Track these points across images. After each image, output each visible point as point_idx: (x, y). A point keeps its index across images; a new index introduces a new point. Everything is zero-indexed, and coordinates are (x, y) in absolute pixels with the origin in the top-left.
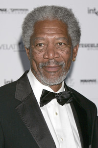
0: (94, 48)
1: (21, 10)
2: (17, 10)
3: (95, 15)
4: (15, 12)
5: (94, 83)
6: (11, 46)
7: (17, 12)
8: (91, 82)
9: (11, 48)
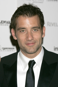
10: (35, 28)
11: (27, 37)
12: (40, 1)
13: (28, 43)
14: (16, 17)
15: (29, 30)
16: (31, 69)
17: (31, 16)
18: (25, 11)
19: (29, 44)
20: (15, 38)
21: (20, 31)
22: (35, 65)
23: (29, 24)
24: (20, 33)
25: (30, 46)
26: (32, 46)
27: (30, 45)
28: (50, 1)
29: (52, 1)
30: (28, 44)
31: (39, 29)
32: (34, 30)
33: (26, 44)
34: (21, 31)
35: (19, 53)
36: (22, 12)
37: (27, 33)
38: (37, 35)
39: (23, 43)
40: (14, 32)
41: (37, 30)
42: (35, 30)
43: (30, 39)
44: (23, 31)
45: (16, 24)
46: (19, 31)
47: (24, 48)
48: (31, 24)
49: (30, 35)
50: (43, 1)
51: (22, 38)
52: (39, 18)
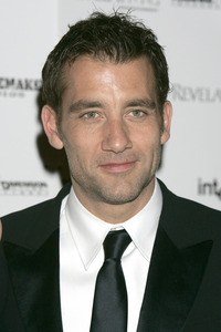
10: (140, 105)
11: (108, 140)
12: (146, 5)
13: (107, 162)
14: (63, 61)
15: (115, 113)
16: (113, 263)
17: (123, 60)
18: (103, 39)
19: (111, 165)
20: (57, 143)
21: (77, 115)
22: (130, 247)
23: (115, 88)
24: (80, 121)
25: (115, 174)
26: (123, 174)
27: (116, 170)
28: (184, 3)
29: (191, 3)
30: (107, 166)
31: (153, 111)
32: (131, 114)
33: (102, 166)
34: (81, 116)
35: (64, 202)
36: (90, 40)
37: (109, 124)
38: (142, 134)
39: (89, 163)
40: (53, 117)
41: (145, 113)
42: (137, 112)
43: (118, 145)
44: (91, 114)
45: (64, 89)
46: (74, 115)
47: (92, 179)
48: (123, 88)
49: (117, 132)
50: (158, 3)
51: (86, 140)
52: (150, 66)
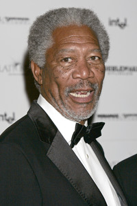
0: (116, 72)
1: (19, 19)
2: (14, 19)
3: (118, 28)
4: (11, 21)
5: (115, 119)
6: (5, 67)
7: (14, 21)
8: (111, 118)
9: (5, 71)
